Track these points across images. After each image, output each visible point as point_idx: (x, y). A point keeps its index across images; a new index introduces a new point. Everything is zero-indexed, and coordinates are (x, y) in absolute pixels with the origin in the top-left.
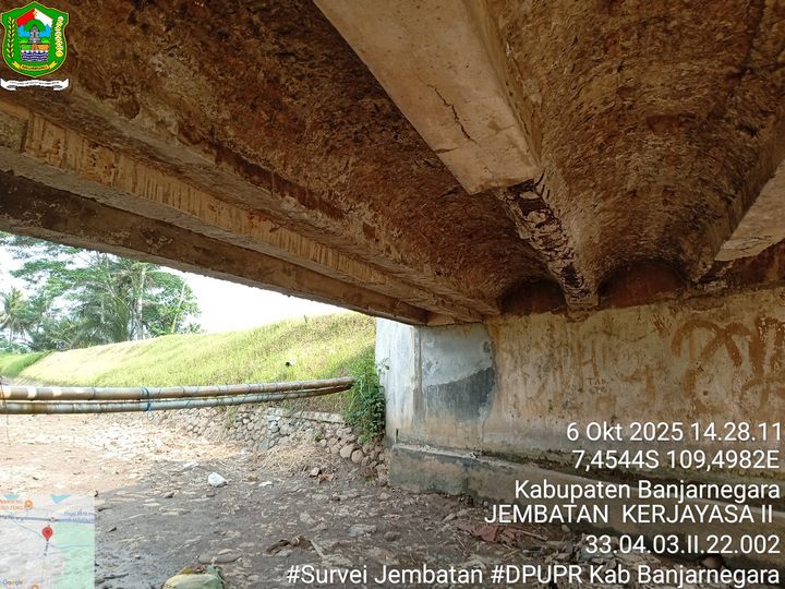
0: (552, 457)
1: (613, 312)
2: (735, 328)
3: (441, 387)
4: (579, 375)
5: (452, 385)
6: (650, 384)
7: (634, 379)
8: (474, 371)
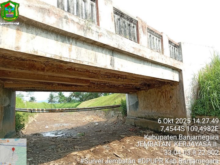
0: (146, 117)
1: (150, 90)
2: (163, 92)
3: (132, 105)
4: (148, 102)
5: (133, 105)
6: (155, 103)
7: (153, 102)
8: (135, 102)
